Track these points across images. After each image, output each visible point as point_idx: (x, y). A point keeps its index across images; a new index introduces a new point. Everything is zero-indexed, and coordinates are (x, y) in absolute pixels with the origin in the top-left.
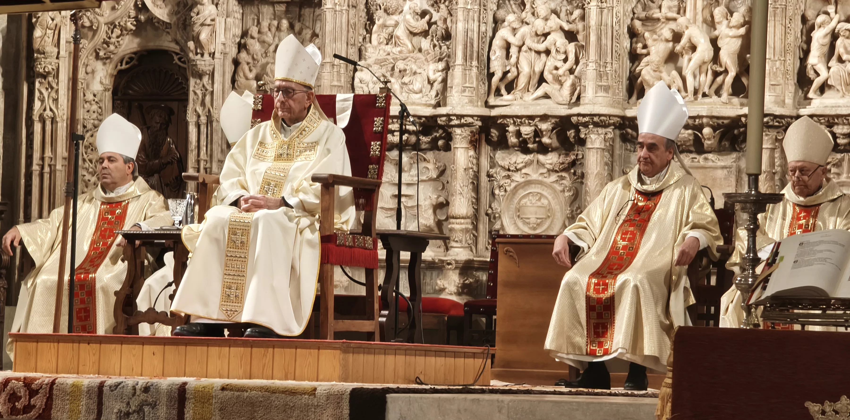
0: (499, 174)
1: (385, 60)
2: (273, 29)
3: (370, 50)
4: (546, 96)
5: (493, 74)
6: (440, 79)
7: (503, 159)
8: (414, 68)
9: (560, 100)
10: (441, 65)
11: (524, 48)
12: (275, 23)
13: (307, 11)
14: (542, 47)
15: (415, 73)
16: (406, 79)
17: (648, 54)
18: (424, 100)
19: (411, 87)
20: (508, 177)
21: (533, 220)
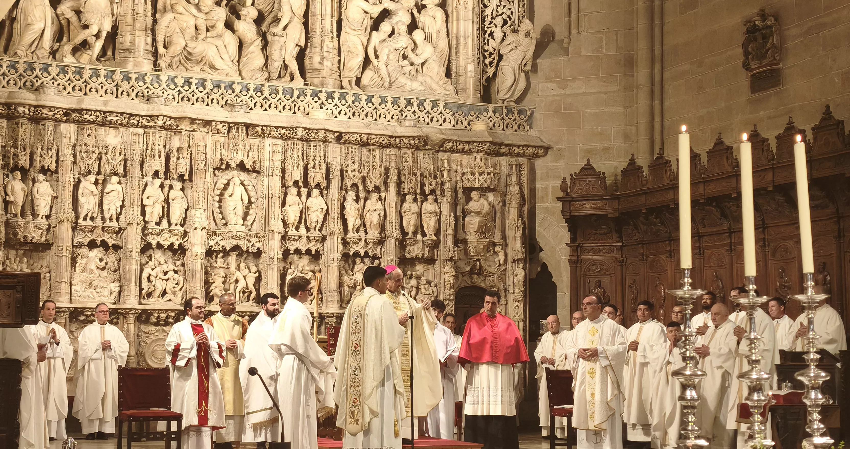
0: (143, 335)
1: (86, 280)
2: (17, 262)
3: (76, 275)
4: (170, 300)
5: (143, 289)
6: (117, 291)
7: (145, 328)
8: (102, 285)
9: (177, 302)
10: (117, 284)
11: (158, 278)
12: (18, 259)
13: (35, 254)
14: (166, 277)
15: (102, 287)
16: (98, 290)
17: (214, 282)
18: (109, 300)
19: (102, 294)
20: (148, 337)
21: (160, 357)
